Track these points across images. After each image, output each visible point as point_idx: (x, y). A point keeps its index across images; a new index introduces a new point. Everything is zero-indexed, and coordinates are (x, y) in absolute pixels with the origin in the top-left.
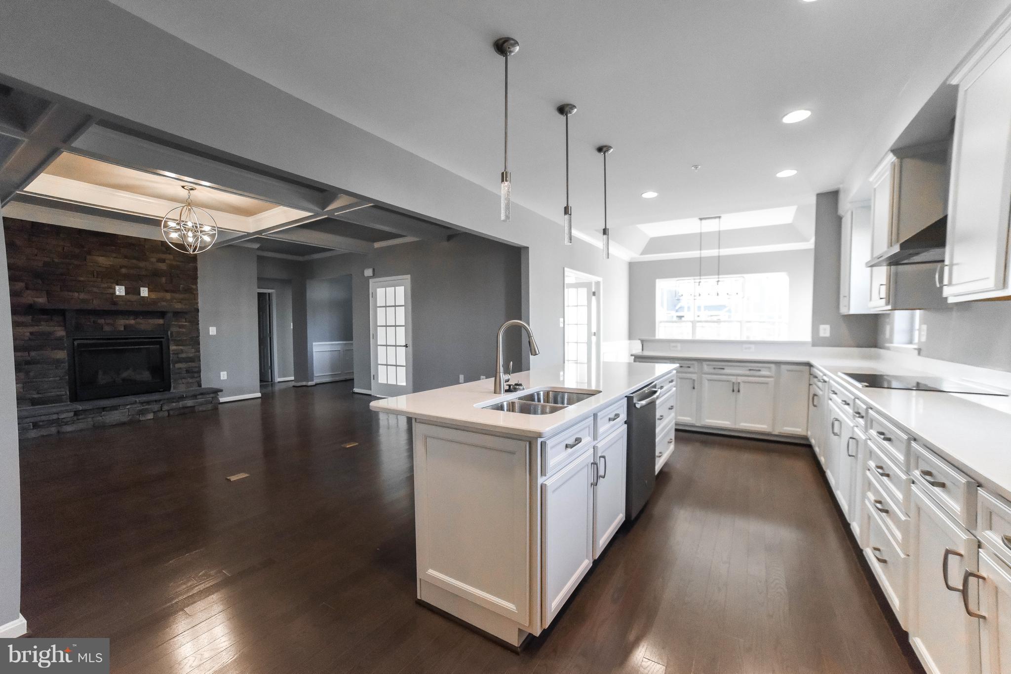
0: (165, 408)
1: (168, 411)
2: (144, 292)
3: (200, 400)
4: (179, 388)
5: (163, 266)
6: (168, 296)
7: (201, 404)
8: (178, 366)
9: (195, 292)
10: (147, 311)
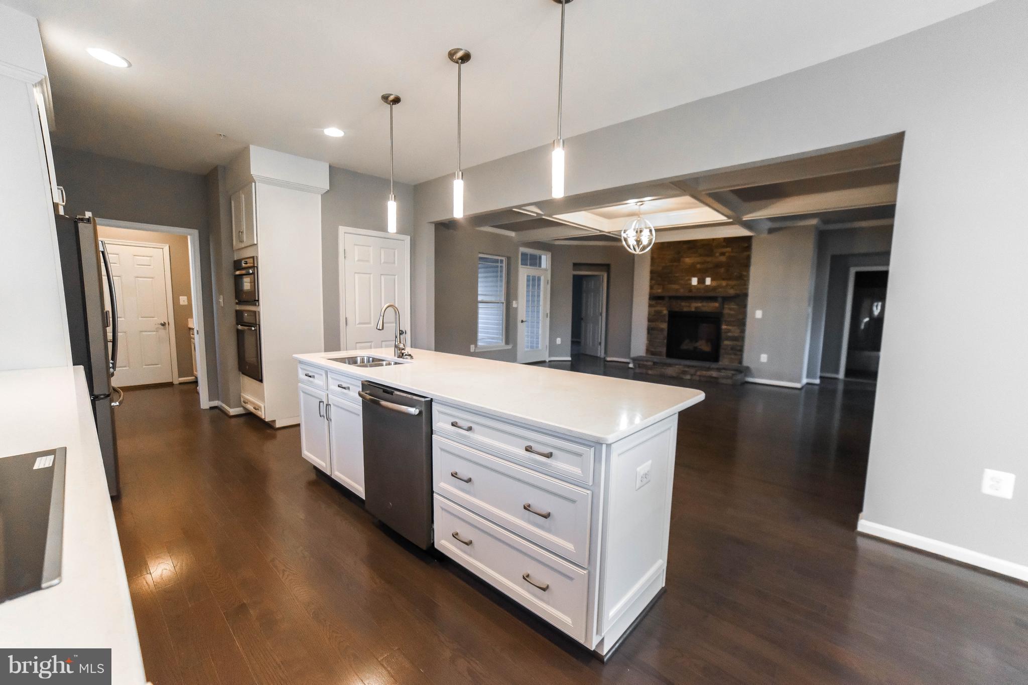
0: (698, 373)
1: (700, 376)
2: (708, 281)
3: (723, 374)
4: (724, 361)
5: (723, 259)
6: (724, 283)
7: (724, 378)
8: (726, 342)
9: (745, 279)
10: (707, 296)
